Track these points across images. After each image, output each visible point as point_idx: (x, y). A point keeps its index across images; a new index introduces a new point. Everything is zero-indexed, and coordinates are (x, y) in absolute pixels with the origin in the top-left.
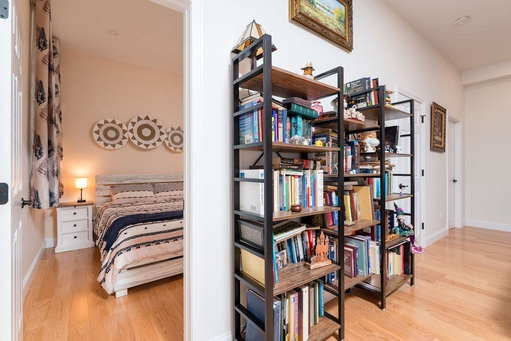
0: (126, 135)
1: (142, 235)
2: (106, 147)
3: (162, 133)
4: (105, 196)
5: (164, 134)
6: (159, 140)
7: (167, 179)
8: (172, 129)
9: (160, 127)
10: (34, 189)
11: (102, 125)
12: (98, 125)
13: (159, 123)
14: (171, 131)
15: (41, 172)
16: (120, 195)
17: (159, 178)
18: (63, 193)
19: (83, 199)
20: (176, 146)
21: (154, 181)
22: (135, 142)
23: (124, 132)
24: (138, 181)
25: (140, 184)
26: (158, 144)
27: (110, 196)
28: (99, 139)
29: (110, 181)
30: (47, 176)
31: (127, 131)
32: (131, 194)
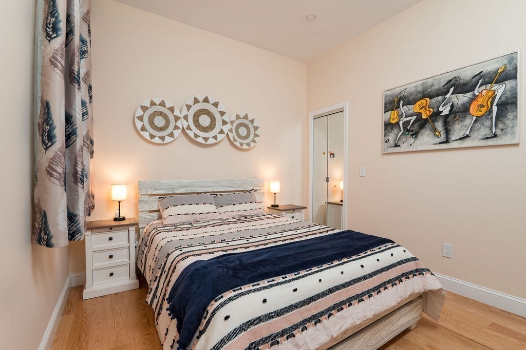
0: (179, 124)
1: (260, 320)
2: (153, 140)
3: (224, 123)
4: (151, 212)
5: (228, 123)
6: (222, 132)
7: (232, 187)
8: (238, 117)
9: (222, 113)
10: (40, 210)
11: (147, 108)
12: (142, 107)
13: (221, 108)
14: (237, 119)
15: (51, 175)
16: (172, 210)
17: (222, 186)
18: (94, 206)
19: (122, 215)
20: (242, 141)
21: (215, 190)
22: (191, 134)
23: (177, 119)
24: (194, 190)
25: (199, 193)
26: (220, 137)
27: (158, 211)
28: (143, 129)
29: (156, 189)
30: (63, 183)
31: (180, 118)
32: (187, 209)
